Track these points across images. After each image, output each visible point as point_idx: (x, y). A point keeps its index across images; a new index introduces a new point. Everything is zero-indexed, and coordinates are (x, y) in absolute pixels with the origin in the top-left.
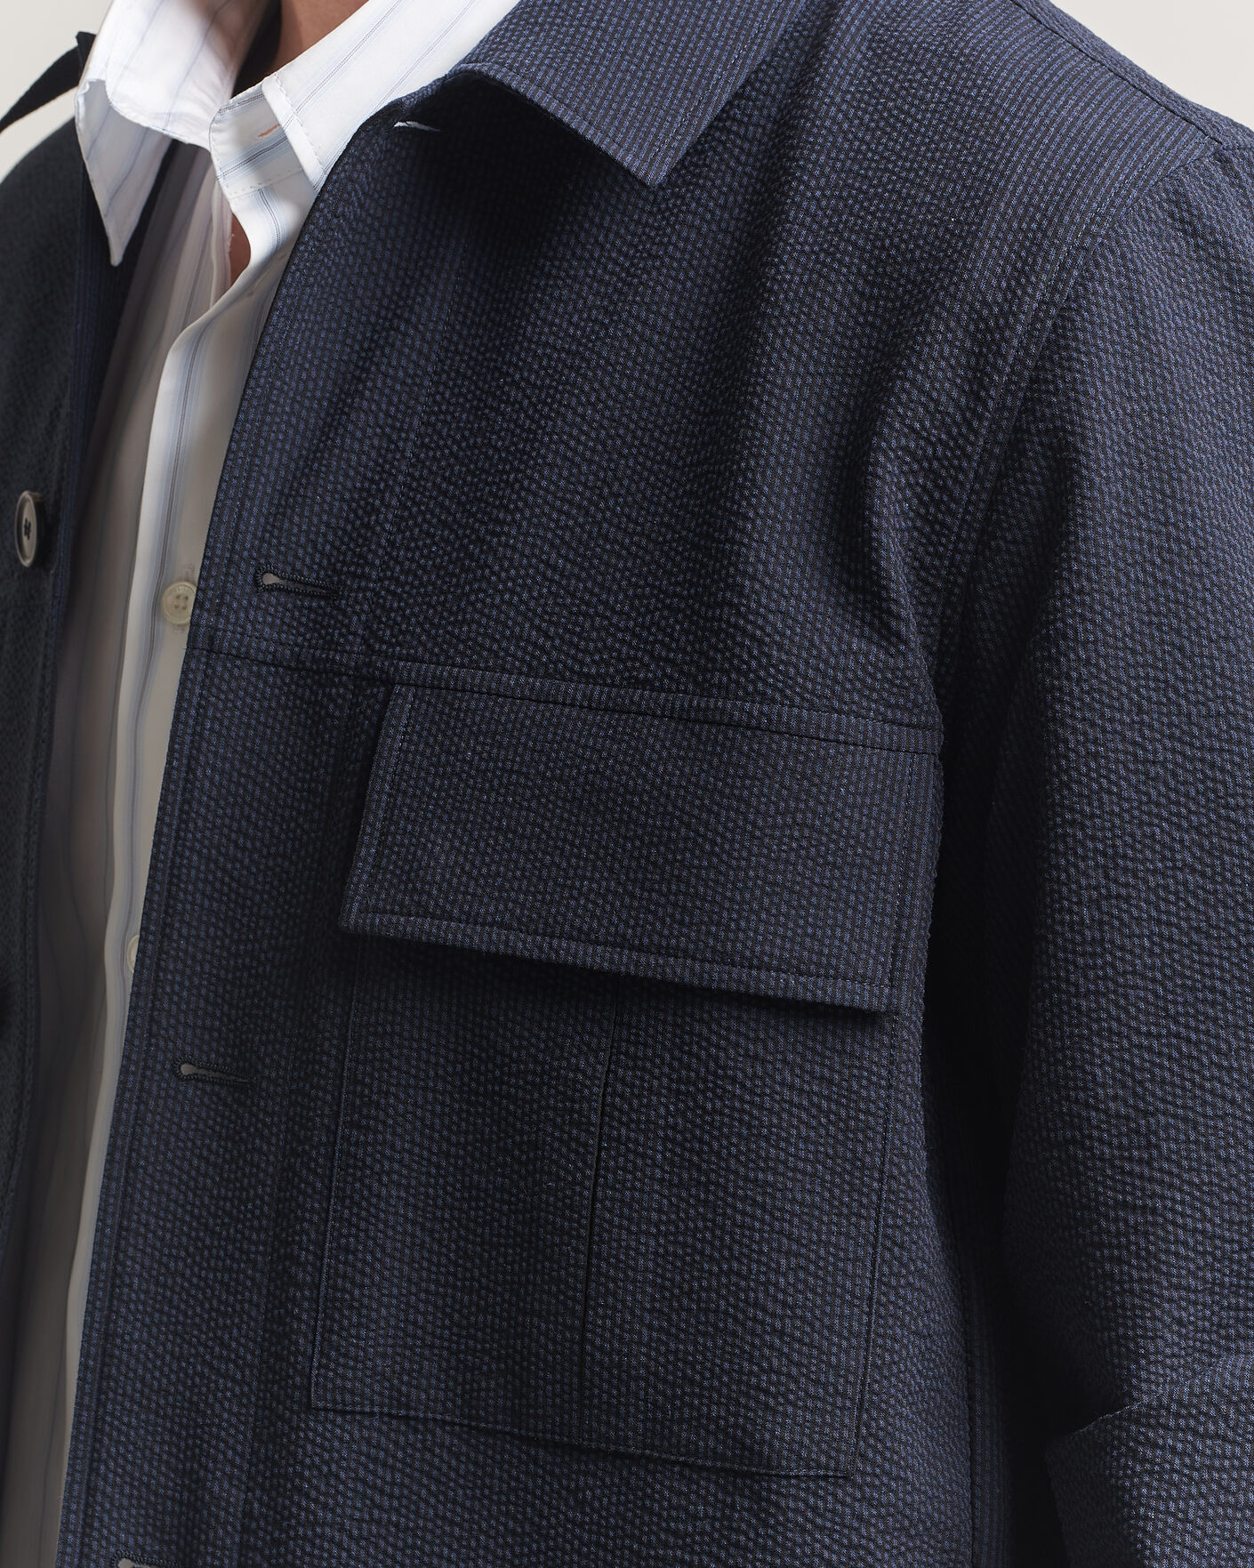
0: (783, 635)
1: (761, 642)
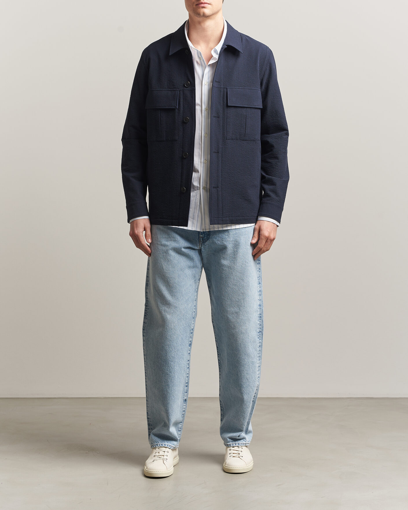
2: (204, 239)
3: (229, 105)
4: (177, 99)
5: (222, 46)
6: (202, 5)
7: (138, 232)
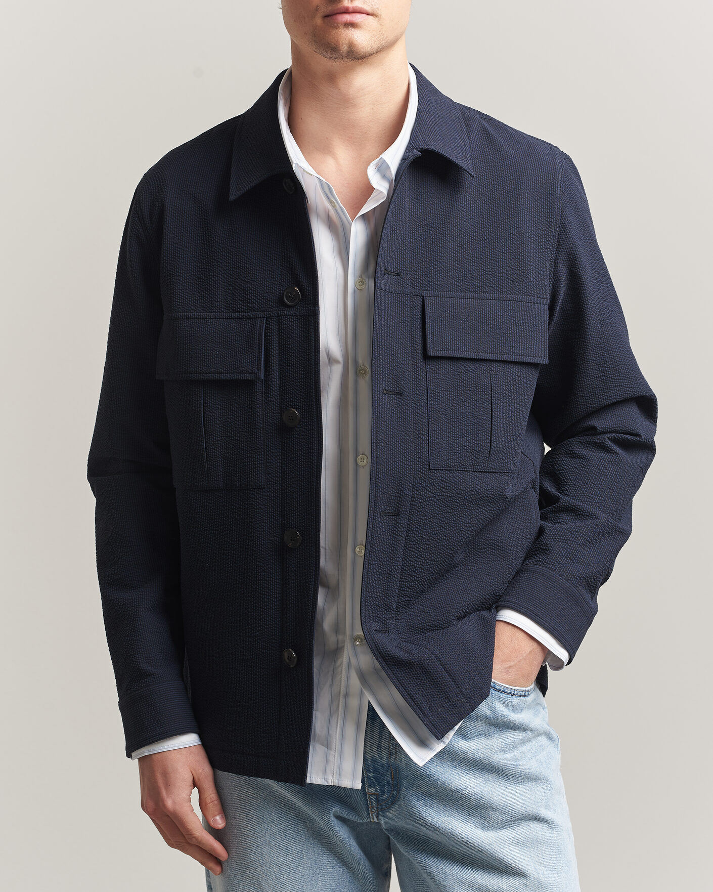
0: (517, 279)
1: (513, 281)
2: (382, 800)
3: (431, 353)
4: (260, 348)
5: (406, 152)
6: (347, 18)
7: (174, 803)
